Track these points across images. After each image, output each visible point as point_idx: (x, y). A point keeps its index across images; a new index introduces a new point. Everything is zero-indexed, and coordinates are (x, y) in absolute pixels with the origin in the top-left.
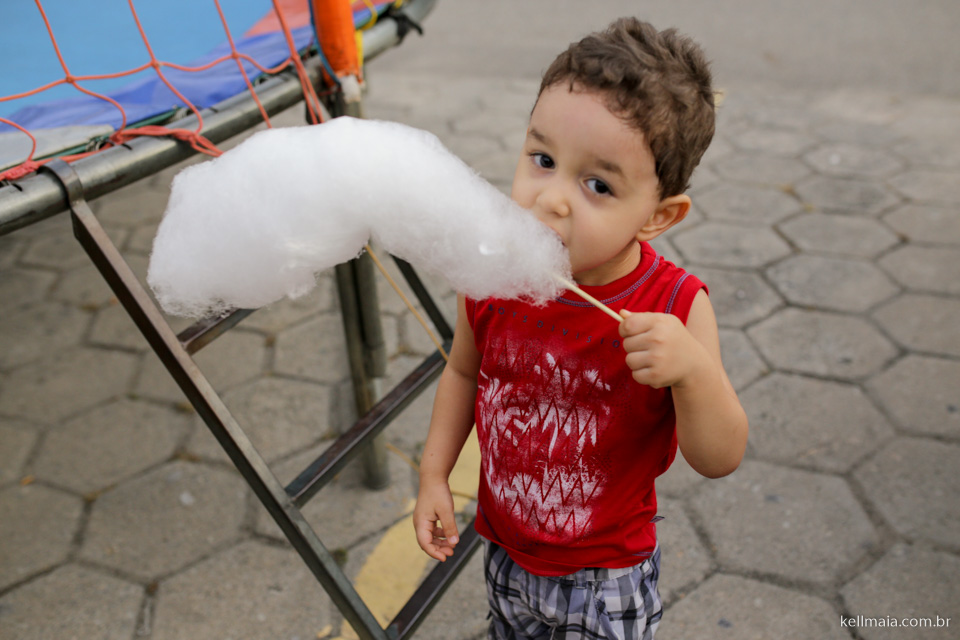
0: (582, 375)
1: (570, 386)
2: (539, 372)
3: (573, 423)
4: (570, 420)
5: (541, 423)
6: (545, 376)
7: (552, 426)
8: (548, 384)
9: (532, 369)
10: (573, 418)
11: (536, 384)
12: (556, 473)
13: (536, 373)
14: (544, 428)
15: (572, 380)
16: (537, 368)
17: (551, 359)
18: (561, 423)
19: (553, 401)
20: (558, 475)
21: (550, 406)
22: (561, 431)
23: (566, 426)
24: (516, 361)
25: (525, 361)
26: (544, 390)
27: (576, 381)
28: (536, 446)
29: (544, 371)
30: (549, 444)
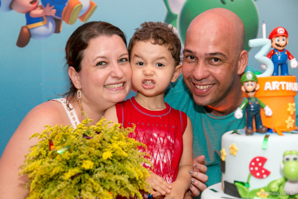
0: (167, 138)
1: (163, 143)
2: (152, 141)
3: (166, 158)
4: (165, 157)
5: (155, 161)
6: (155, 141)
7: (159, 162)
8: (156, 144)
9: (150, 140)
10: (166, 156)
11: (152, 145)
12: (165, 178)
13: (151, 142)
14: (157, 163)
15: (164, 140)
16: (151, 139)
17: (155, 135)
18: (162, 159)
19: (158, 151)
20: (166, 178)
21: (157, 153)
22: (163, 162)
23: (164, 160)
24: (143, 139)
25: (147, 138)
26: (155, 147)
27: (165, 140)
28: (156, 170)
29: (154, 140)
30: (160, 168)
